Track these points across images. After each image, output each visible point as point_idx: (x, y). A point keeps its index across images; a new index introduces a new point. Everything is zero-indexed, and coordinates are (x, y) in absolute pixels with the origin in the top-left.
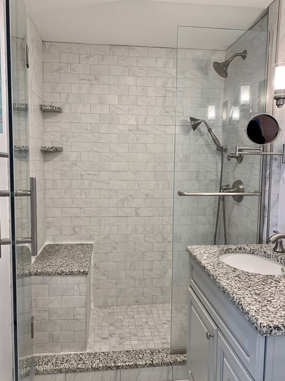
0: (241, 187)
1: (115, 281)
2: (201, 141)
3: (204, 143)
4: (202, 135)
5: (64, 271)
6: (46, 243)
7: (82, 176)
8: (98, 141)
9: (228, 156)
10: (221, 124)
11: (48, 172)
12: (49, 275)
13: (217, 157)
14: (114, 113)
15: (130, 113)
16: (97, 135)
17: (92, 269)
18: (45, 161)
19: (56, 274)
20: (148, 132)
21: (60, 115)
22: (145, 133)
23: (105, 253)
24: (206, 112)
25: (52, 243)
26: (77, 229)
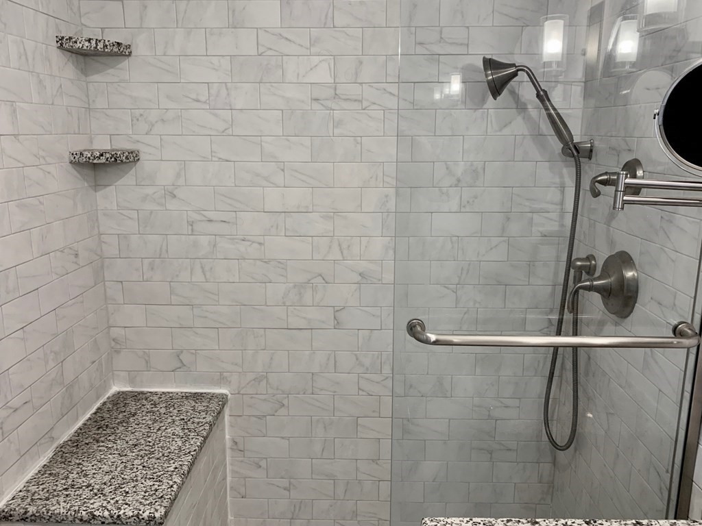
0: (629, 274)
1: (285, 483)
2: (519, 126)
3: (526, 132)
4: (521, 107)
5: (97, 513)
6: (115, 389)
7: (191, 224)
8: (229, 132)
9: (594, 181)
10: (579, 74)
11: (104, 214)
12: (57, 521)
13: (565, 171)
14: (270, 53)
15: (313, 50)
16: (226, 114)
17: (228, 452)
18: (96, 186)
19: (77, 521)
20: (365, 104)
21: (125, 63)
22: (356, 106)
23: (259, 417)
24: (537, 40)
25: (129, 389)
26: (185, 358)
